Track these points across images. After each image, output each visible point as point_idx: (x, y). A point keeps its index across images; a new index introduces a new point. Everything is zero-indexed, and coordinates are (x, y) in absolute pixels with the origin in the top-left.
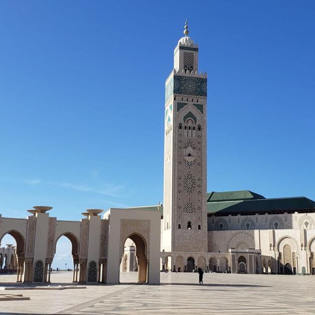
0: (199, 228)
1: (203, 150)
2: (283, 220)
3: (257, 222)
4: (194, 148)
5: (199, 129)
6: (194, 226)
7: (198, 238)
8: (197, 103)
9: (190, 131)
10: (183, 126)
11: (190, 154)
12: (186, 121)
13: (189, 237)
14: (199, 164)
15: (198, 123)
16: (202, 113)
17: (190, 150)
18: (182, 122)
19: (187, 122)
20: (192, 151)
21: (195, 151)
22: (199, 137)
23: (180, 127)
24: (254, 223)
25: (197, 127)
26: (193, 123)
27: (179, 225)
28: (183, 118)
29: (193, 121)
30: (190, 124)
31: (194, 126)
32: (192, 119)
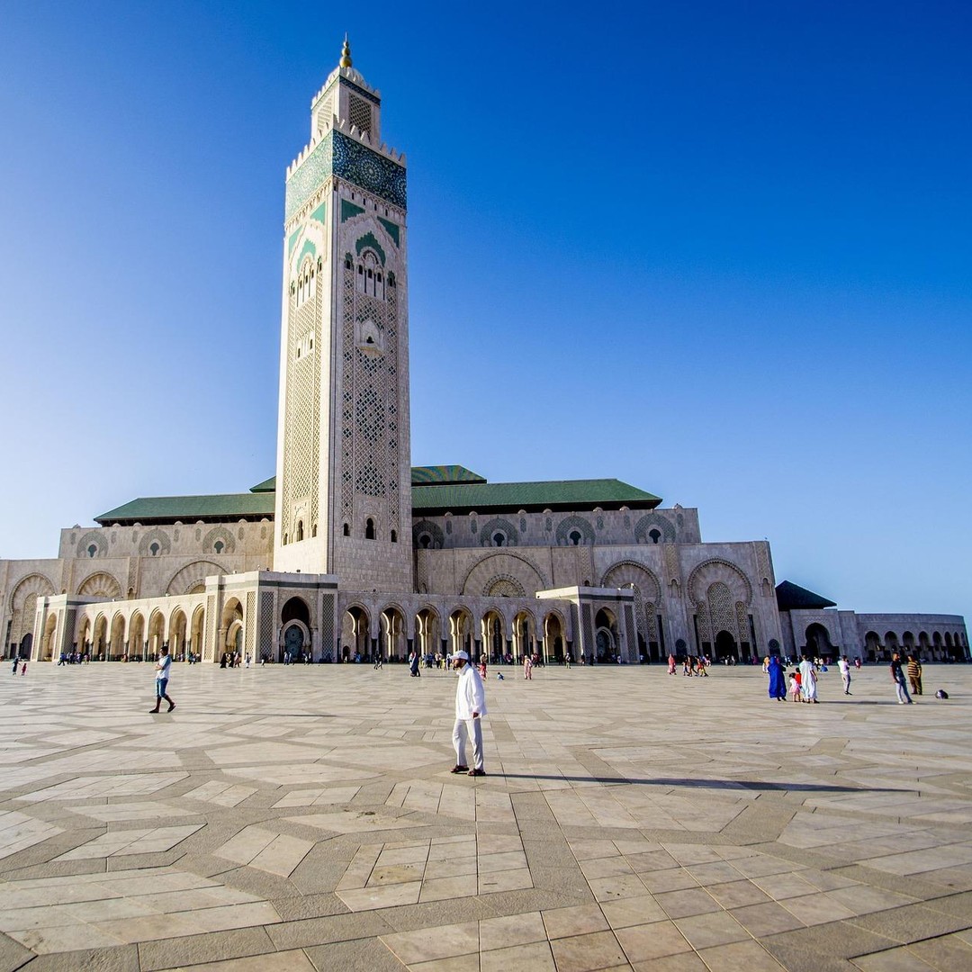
0: (394, 539)
1: (400, 336)
2: (594, 526)
3: (523, 530)
4: (380, 327)
5: (392, 282)
6: (382, 531)
7: (391, 565)
8: (385, 217)
9: (371, 281)
10: (356, 263)
11: (370, 338)
12: (362, 254)
13: (369, 563)
14: (393, 371)
15: (388, 267)
16: (398, 246)
17: (369, 328)
18: (353, 251)
19: (364, 256)
20: (376, 332)
21: (382, 335)
22: (393, 301)
23: (348, 265)
24: (516, 531)
25: (386, 276)
26: (377, 263)
27: (346, 526)
28: (354, 244)
29: (379, 258)
30: (369, 264)
31: (380, 270)
32: (374, 251)
